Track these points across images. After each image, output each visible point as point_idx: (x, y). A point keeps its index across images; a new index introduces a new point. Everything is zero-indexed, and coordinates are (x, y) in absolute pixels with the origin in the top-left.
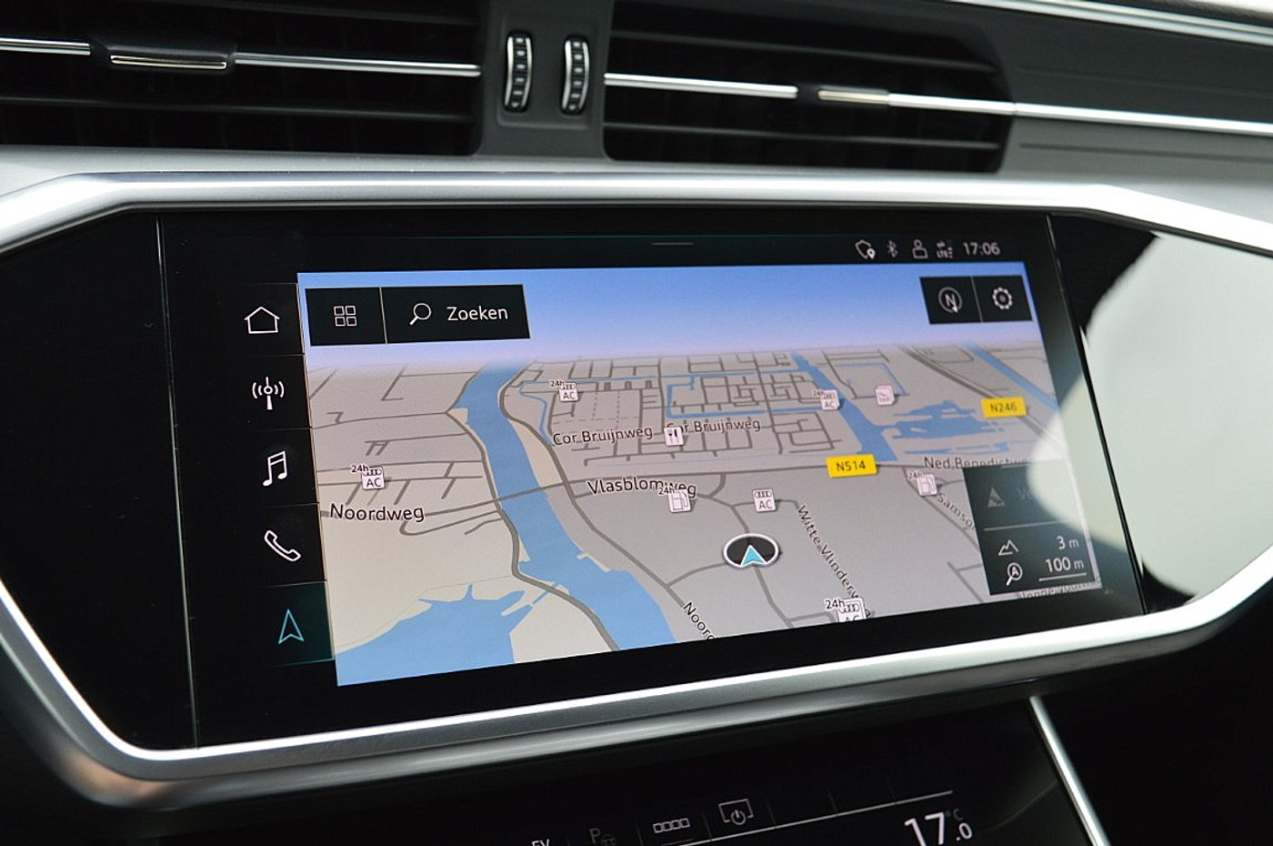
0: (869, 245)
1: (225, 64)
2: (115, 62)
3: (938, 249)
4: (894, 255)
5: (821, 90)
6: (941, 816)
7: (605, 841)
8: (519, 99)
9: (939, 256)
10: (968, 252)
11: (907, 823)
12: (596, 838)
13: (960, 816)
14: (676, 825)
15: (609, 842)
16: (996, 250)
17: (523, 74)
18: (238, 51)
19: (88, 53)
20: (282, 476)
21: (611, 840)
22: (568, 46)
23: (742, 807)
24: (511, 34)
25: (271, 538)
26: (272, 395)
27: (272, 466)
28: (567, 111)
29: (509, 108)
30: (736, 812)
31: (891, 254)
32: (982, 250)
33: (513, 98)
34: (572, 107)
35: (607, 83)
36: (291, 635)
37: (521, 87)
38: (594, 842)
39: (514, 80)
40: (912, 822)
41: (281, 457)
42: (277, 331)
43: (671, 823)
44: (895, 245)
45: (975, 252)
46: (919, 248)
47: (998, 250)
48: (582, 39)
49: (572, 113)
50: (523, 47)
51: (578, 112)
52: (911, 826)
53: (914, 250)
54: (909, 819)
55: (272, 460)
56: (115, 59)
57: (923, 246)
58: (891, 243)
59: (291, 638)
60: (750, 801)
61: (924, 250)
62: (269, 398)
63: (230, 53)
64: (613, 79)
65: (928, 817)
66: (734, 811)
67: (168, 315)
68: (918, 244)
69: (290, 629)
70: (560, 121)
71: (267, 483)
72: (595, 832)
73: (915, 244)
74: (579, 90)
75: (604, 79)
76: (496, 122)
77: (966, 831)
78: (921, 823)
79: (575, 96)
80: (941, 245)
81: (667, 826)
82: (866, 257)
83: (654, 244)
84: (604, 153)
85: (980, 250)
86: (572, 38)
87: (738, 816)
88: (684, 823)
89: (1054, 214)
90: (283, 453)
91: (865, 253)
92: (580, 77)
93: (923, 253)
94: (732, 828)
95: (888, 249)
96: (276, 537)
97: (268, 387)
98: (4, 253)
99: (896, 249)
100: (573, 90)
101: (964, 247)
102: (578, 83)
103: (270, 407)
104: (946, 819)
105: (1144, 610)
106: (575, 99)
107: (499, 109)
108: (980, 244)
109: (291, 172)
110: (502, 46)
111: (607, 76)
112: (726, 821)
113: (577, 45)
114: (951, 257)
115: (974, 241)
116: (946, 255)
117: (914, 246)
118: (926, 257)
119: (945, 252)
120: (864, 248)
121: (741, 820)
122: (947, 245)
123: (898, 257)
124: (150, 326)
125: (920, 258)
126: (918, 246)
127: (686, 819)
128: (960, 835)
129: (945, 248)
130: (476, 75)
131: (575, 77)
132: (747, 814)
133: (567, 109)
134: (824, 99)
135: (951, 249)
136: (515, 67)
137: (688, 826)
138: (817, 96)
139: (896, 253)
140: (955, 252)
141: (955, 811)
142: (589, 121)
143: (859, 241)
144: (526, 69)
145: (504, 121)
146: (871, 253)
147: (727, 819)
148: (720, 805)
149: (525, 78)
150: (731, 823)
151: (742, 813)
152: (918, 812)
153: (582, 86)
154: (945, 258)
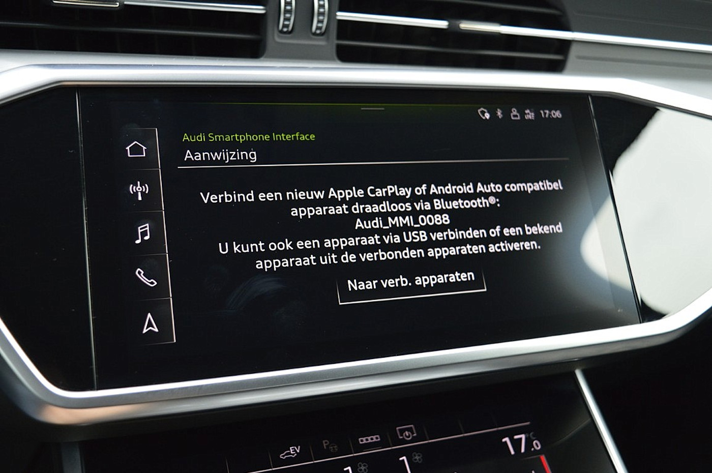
0: (486, 111)
1: (118, 3)
2: (54, 2)
3: (526, 114)
4: (500, 117)
5: (461, 23)
6: (523, 436)
7: (332, 447)
8: (287, 26)
9: (526, 118)
10: (543, 116)
11: (504, 440)
12: (326, 446)
14: (372, 439)
15: (334, 448)
16: (559, 115)
17: (290, 12)
20: (147, 238)
23: (410, 430)
25: (139, 273)
26: (142, 192)
27: (141, 232)
28: (315, 34)
29: (281, 32)
30: (407, 432)
31: (498, 117)
32: (551, 115)
33: (284, 26)
34: (318, 32)
35: (339, 18)
36: (151, 328)
37: (289, 19)
39: (284, 16)
40: (506, 439)
41: (146, 227)
42: (144, 155)
43: (369, 438)
44: (501, 111)
45: (547, 116)
46: (515, 113)
47: (560, 115)
49: (318, 35)
51: (322, 34)
52: (506, 442)
53: (512, 115)
54: (504, 438)
55: (141, 229)
57: (518, 112)
58: (498, 110)
59: (150, 330)
60: (415, 427)
61: (518, 114)
62: (140, 194)
64: (342, 15)
65: (516, 437)
66: (405, 432)
67: (82, 146)
68: (514, 111)
69: (150, 324)
70: (311, 39)
71: (138, 242)
72: (326, 443)
73: (513, 111)
74: (321, 22)
75: (336, 15)
76: (274, 39)
77: (537, 445)
78: (512, 440)
79: (320, 25)
80: (527, 111)
81: (367, 440)
82: (484, 118)
83: (362, 109)
84: (335, 57)
85: (550, 115)
87: (407, 435)
88: (377, 438)
89: (593, 95)
90: (147, 225)
91: (484, 116)
92: (323, 14)
93: (517, 116)
94: (404, 442)
95: (497, 113)
96: (143, 272)
97: (139, 187)
99: (502, 113)
100: (319, 21)
101: (541, 113)
102: (321, 18)
103: (140, 198)
104: (526, 439)
105: (640, 321)
106: (319, 27)
107: (276, 32)
108: (550, 111)
111: (339, 13)
114: (533, 119)
115: (547, 109)
116: (530, 118)
117: (512, 112)
118: (519, 118)
119: (530, 115)
120: (483, 113)
121: (409, 437)
122: (531, 112)
123: (502, 118)
124: (72, 152)
125: (516, 118)
126: (514, 112)
127: (378, 436)
128: (533, 447)
129: (530, 113)
130: (263, 12)
131: (320, 14)
132: (413, 433)
133: (315, 32)
134: (463, 28)
135: (533, 114)
136: (285, 8)
137: (379, 440)
138: (459, 26)
139: (501, 115)
140: (535, 116)
141: (531, 434)
142: (328, 39)
143: (480, 108)
144: (292, 9)
145: (278, 39)
146: (487, 116)
147: (401, 436)
148: (397, 428)
149: (291, 14)
150: (403, 438)
151: (410, 433)
152: (510, 434)
153: (324, 19)
154: (529, 120)
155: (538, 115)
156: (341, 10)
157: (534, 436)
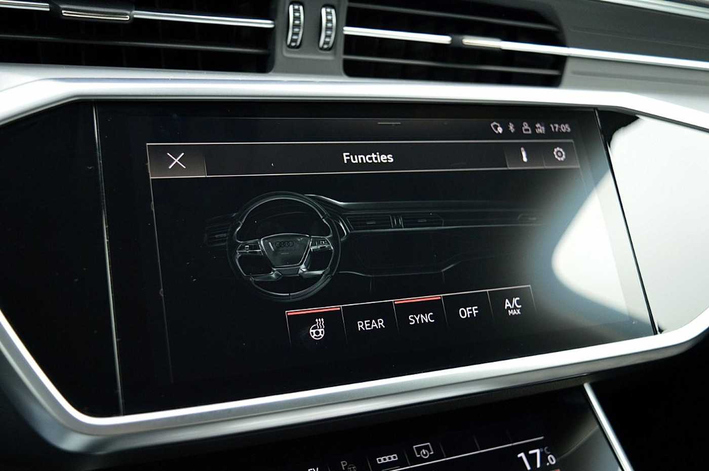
0: (499, 125)
1: (128, 17)
2: (64, 14)
3: (536, 128)
4: (512, 131)
5: (463, 38)
6: (538, 451)
7: (350, 468)
8: (295, 41)
9: (537, 132)
10: (553, 130)
11: (519, 456)
12: (344, 467)
13: (548, 451)
15: (352, 469)
17: (298, 26)
18: (136, 10)
19: (48, 10)
21: (353, 468)
22: (324, 11)
23: (427, 448)
24: (291, 3)
28: (322, 49)
29: (290, 46)
30: (423, 450)
31: (510, 131)
32: (561, 129)
33: (293, 41)
34: (326, 46)
35: (346, 33)
37: (297, 34)
38: (344, 469)
39: (293, 31)
40: (522, 455)
43: (388, 460)
44: (513, 125)
45: (557, 130)
47: (569, 129)
48: (332, 7)
49: (326, 49)
50: (298, 10)
51: (329, 49)
52: (521, 457)
53: (523, 128)
54: (520, 453)
56: (65, 13)
57: (529, 126)
58: (510, 124)
60: (431, 444)
61: (529, 129)
63: (131, 11)
64: (349, 30)
65: (531, 452)
67: (101, 162)
70: (321, 54)
72: (344, 464)
74: (329, 36)
75: (343, 30)
76: (282, 53)
77: (552, 460)
78: (527, 455)
79: (328, 40)
80: (538, 125)
81: (385, 459)
82: (497, 132)
83: (379, 123)
84: (343, 73)
85: (559, 129)
86: (326, 6)
87: (424, 453)
88: (394, 457)
89: (599, 109)
91: (497, 130)
92: (330, 29)
93: (528, 130)
94: (421, 460)
95: (509, 128)
98: (2, 125)
99: (514, 128)
100: (327, 36)
101: (551, 127)
102: (329, 32)
104: (541, 453)
105: (654, 333)
106: (327, 42)
107: (284, 47)
108: (560, 125)
109: (171, 79)
110: (286, 11)
111: (345, 28)
112: (418, 456)
113: (329, 10)
114: (544, 133)
115: (556, 123)
116: (541, 132)
117: (523, 126)
118: (530, 132)
119: (541, 129)
120: (496, 127)
121: (426, 455)
122: (541, 125)
123: (515, 132)
124: (91, 168)
125: (527, 132)
126: (526, 126)
127: (395, 455)
128: (548, 462)
129: (541, 127)
130: (272, 26)
131: (328, 28)
132: (430, 452)
133: (323, 47)
134: (466, 44)
135: (543, 128)
136: (294, 23)
137: (397, 459)
138: (462, 42)
139: (514, 130)
140: (546, 130)
141: (546, 448)
142: (335, 54)
143: (493, 122)
144: (300, 23)
145: (287, 54)
146: (500, 130)
147: (418, 455)
148: (414, 447)
149: (300, 28)
150: (421, 457)
151: (427, 451)
152: (525, 449)
153: (331, 34)
154: (540, 133)
155: (548, 129)
156: (348, 25)
157: (548, 450)
